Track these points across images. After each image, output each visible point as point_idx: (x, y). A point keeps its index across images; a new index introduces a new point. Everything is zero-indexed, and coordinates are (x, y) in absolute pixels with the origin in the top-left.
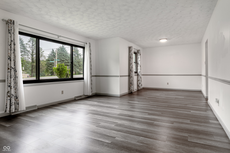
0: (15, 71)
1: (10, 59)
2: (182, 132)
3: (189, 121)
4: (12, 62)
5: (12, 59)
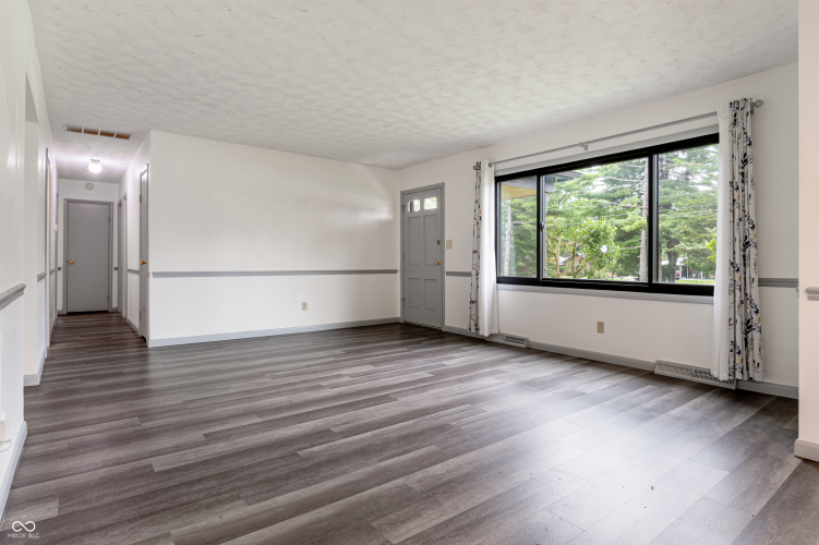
2: (160, 426)
3: (157, 469)
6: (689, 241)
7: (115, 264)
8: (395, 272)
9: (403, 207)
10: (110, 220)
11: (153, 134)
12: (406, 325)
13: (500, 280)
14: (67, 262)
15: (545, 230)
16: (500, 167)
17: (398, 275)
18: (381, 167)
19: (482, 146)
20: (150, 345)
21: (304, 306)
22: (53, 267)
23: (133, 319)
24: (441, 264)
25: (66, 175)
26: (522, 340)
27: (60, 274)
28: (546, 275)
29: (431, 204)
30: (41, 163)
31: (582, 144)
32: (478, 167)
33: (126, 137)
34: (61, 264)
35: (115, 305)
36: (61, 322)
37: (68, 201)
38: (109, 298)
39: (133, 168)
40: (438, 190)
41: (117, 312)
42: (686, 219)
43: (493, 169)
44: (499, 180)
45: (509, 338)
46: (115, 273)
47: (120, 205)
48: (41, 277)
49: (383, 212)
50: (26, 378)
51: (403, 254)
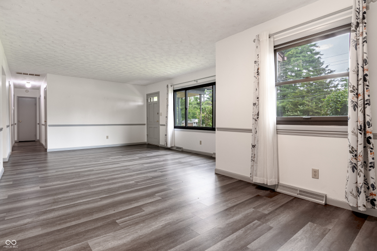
6: (292, 111)
7: (38, 122)
8: (145, 124)
9: (147, 100)
10: (36, 104)
11: (48, 75)
12: (148, 144)
13: (175, 127)
14: (18, 121)
15: (188, 109)
16: (175, 86)
17: (146, 126)
18: (138, 85)
19: (169, 79)
20: (48, 151)
21: (107, 137)
22: (13, 123)
23: (43, 143)
24: (158, 121)
25: (16, 87)
26: (180, 148)
27: (16, 126)
28: (189, 125)
29: (156, 99)
30: (7, 84)
31: (195, 81)
32: (168, 86)
33: (39, 75)
34: (16, 122)
35: (38, 138)
36: (16, 145)
37: (19, 98)
38: (36, 136)
39: (43, 85)
40: (157, 94)
41: (39, 141)
42: (291, 102)
43: (172, 87)
44: (175, 91)
45: (177, 148)
46: (38, 126)
47: (39, 99)
48: (8, 126)
49: (140, 102)
50: (4, 159)
51: (147, 117)
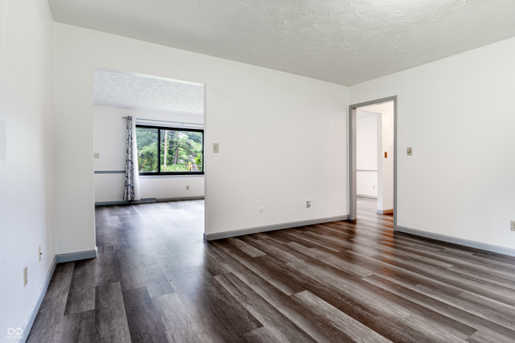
0: (132, 163)
1: (128, 152)
4: (130, 155)
5: (129, 152)
